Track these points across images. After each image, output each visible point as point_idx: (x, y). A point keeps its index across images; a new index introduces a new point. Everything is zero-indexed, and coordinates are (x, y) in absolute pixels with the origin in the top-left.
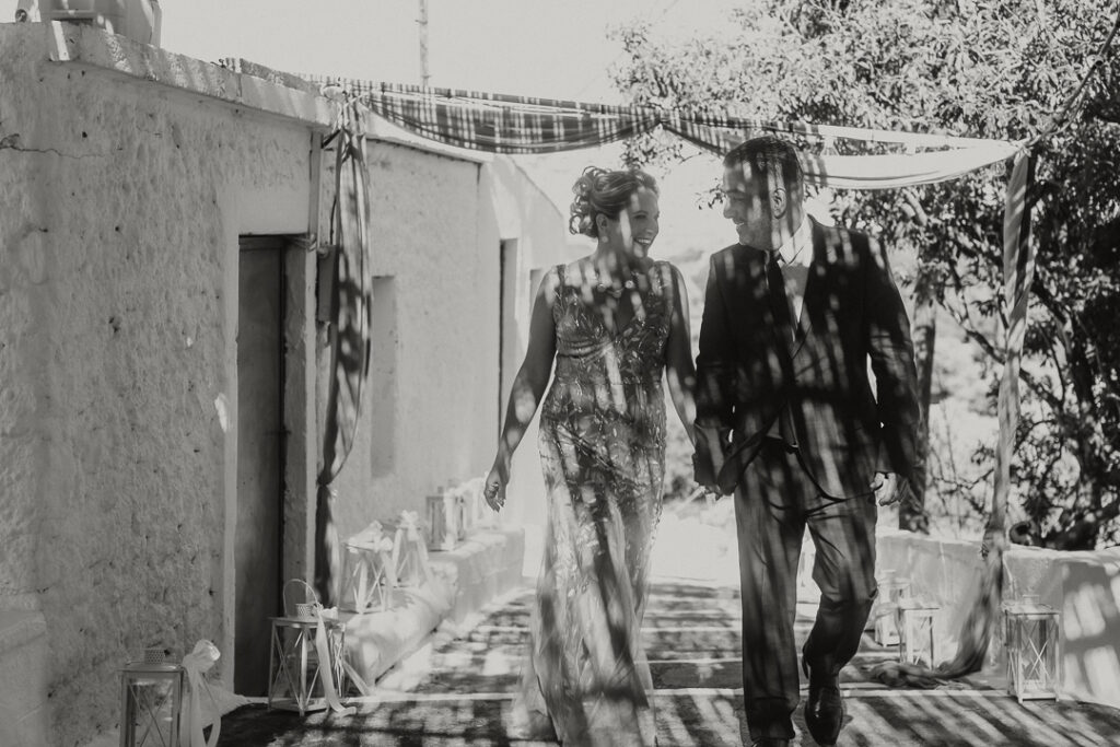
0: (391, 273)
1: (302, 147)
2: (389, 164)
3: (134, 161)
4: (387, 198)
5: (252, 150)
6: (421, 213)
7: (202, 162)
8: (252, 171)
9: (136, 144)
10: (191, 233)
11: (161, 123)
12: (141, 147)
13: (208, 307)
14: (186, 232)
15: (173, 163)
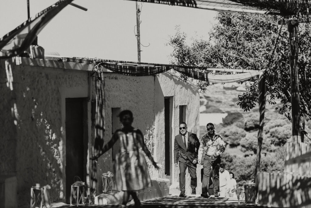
0: (119, 107)
1: (85, 77)
2: (117, 78)
3: (36, 83)
4: (117, 87)
5: (69, 78)
6: (131, 91)
7: (55, 82)
8: (69, 83)
9: (37, 80)
10: (52, 98)
11: (43, 74)
12: (38, 80)
13: (57, 115)
14: (51, 98)
15: (47, 83)
